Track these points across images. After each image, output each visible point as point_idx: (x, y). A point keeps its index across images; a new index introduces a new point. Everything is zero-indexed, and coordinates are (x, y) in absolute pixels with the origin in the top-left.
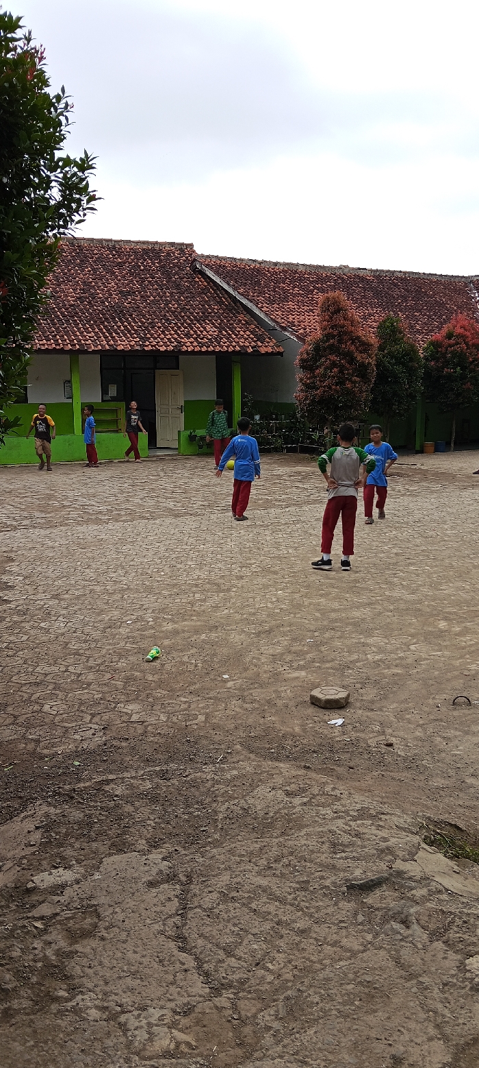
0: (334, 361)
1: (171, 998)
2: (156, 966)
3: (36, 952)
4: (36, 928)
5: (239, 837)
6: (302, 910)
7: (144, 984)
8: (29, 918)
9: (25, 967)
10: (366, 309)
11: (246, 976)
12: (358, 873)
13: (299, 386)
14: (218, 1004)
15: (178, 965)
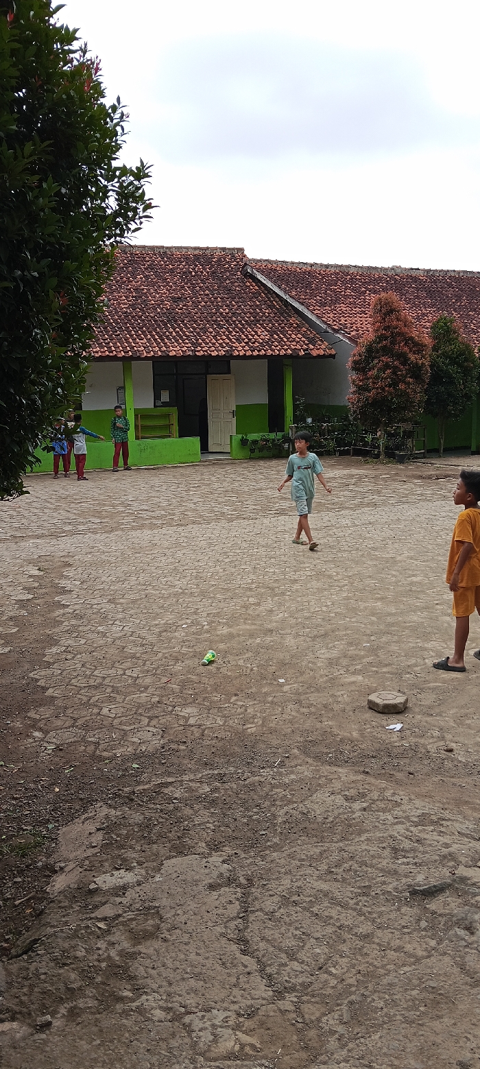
0: (387, 363)
1: (235, 1000)
2: (219, 968)
3: (101, 952)
4: (99, 928)
5: (299, 841)
6: (364, 915)
7: (207, 985)
8: (91, 919)
9: (90, 967)
10: (419, 310)
11: (309, 980)
12: (420, 878)
13: (352, 389)
14: (282, 1008)
15: (241, 968)
